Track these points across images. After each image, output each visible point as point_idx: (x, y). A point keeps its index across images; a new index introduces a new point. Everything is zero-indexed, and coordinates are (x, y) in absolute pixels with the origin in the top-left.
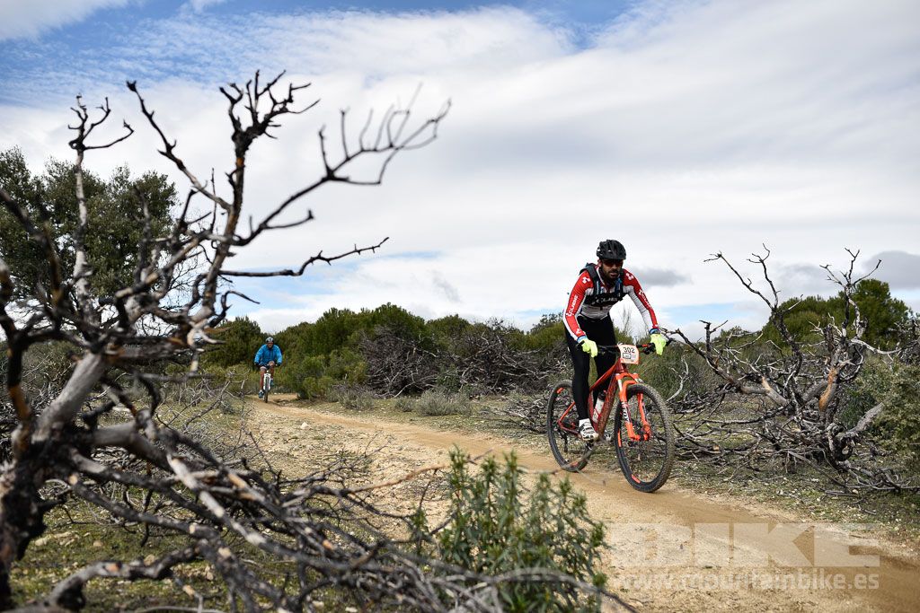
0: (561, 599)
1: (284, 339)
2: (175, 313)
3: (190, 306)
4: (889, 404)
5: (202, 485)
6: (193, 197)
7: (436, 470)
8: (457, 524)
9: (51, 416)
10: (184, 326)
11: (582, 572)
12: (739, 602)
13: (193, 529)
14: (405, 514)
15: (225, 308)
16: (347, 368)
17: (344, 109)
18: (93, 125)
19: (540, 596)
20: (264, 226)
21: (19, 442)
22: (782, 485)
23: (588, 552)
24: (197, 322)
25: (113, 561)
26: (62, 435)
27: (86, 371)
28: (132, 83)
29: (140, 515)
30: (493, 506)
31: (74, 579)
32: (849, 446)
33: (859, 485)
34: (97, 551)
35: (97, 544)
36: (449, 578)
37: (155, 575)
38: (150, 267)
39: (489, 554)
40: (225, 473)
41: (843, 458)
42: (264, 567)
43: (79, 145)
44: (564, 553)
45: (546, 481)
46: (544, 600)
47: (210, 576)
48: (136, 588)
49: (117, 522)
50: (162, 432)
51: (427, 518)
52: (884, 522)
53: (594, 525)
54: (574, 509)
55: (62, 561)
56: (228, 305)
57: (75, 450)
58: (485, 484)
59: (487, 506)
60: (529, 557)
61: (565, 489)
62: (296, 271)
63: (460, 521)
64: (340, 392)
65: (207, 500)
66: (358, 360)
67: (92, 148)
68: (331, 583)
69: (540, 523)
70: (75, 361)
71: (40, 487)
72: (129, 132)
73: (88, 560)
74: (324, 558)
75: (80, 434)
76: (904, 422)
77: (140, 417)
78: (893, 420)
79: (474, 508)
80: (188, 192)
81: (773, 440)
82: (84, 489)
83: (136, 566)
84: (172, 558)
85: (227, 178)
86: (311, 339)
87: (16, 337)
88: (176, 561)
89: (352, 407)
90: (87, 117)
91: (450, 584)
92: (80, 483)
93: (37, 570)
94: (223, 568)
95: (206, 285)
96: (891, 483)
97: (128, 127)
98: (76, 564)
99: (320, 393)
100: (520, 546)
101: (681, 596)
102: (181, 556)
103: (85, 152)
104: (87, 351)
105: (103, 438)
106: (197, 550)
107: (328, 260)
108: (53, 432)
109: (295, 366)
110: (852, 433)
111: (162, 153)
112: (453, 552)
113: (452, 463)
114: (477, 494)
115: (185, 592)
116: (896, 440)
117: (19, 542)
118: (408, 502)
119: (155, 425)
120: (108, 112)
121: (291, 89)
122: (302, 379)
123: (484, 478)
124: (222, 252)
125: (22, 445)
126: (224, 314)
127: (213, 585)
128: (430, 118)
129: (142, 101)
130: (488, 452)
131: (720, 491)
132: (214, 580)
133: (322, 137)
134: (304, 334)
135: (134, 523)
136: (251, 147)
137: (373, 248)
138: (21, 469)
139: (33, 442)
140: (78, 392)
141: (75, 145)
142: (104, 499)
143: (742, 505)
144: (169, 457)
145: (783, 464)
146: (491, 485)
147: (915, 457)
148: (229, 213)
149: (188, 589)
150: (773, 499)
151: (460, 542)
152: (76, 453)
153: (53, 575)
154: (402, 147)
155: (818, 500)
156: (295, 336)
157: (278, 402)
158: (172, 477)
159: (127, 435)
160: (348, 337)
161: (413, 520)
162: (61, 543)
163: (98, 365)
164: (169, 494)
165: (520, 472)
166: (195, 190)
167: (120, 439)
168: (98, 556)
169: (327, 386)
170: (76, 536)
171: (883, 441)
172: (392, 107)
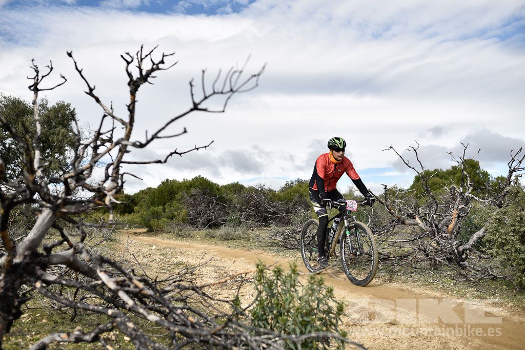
0: (321, 346)
1: (138, 197)
2: (95, 186)
3: (104, 182)
4: (492, 230)
5: (119, 287)
6: (105, 118)
7: (246, 274)
8: (261, 304)
9: (24, 247)
10: (101, 194)
11: (332, 330)
12: (412, 343)
13: (110, 312)
14: (228, 299)
15: (123, 183)
16: (175, 213)
17: (204, 69)
18: (43, 77)
19: (310, 345)
20: (155, 137)
21: (6, 264)
22: (431, 275)
23: (334, 318)
24: (109, 191)
25: (64, 332)
26: (31, 258)
27: (43, 221)
28: (69, 52)
29: (79, 305)
30: (280, 293)
31: (41, 343)
32: (466, 254)
33: (474, 275)
34: (45, 325)
35: (44, 321)
36: (263, 337)
37: (90, 340)
38: (79, 159)
39: (279, 321)
40: (130, 279)
41: (463, 260)
42: (144, 332)
43: (35, 89)
44: (321, 319)
45: (314, 279)
46: (312, 347)
47: (113, 338)
48: (71, 346)
49: (56, 307)
50: (93, 256)
51: (241, 301)
52: (490, 296)
53: (339, 303)
54: (326, 294)
55: (25, 331)
56: (124, 181)
57: (38, 268)
58: (275, 281)
59: (276, 294)
60: (304, 323)
61: (320, 283)
62: (163, 160)
63: (262, 302)
64: (172, 227)
65: (123, 295)
66: (181, 209)
67: (43, 90)
68: (195, 342)
69: (309, 303)
70: (37, 215)
71: (18, 289)
72: (64, 80)
73: (41, 330)
74: (190, 328)
75: (41, 258)
76: (500, 240)
77: (77, 247)
78: (493, 238)
79: (269, 296)
80: (102, 115)
81: (425, 251)
82: (45, 290)
83: (78, 335)
84: (100, 329)
85: (127, 108)
86: (154, 197)
87: (7, 202)
88: (102, 331)
89: (180, 236)
90: (38, 72)
91: (265, 341)
92: (42, 286)
93: (11, 338)
94: (132, 334)
95: (113, 169)
96: (492, 274)
97: (64, 77)
98: (34, 333)
99: (161, 228)
100: (299, 316)
101: (379, 341)
102: (105, 328)
103: (39, 93)
104: (44, 208)
105: (55, 260)
106: (115, 324)
107: (180, 154)
108: (25, 257)
109: (145, 213)
110: (468, 247)
111: (87, 93)
112: (258, 321)
113: (258, 269)
114: (270, 287)
115: (107, 349)
116: (496, 250)
117: (7, 322)
118: (218, 291)
119: (87, 252)
120: (52, 69)
121: (164, 56)
122: (149, 220)
123: (274, 278)
124: (123, 150)
125: (7, 265)
126: (122, 186)
127: (115, 343)
128: (253, 74)
129: (75, 63)
130: (276, 263)
131: (397, 281)
132: (116, 340)
133: (191, 86)
134: (151, 194)
135: (66, 308)
136: (139, 89)
137: (205, 147)
138: (7, 279)
139: (14, 263)
140: (39, 233)
141: (32, 88)
142: (57, 295)
143: (410, 288)
144: (98, 271)
145: (430, 264)
146: (278, 281)
147: (505, 259)
148: (126, 128)
149: (108, 347)
150: (426, 284)
151: (262, 315)
152: (39, 269)
153: (21, 340)
154: (237, 91)
155: (452, 284)
156: (144, 195)
157: (135, 233)
158: (96, 282)
159: (68, 257)
160: (176, 196)
161: (233, 303)
162: (23, 321)
163: (51, 217)
164: (94, 292)
165: (298, 274)
166: (107, 114)
167: (64, 260)
168: (47, 328)
169: (164, 223)
170: (32, 316)
171: (488, 251)
172: (232, 68)
